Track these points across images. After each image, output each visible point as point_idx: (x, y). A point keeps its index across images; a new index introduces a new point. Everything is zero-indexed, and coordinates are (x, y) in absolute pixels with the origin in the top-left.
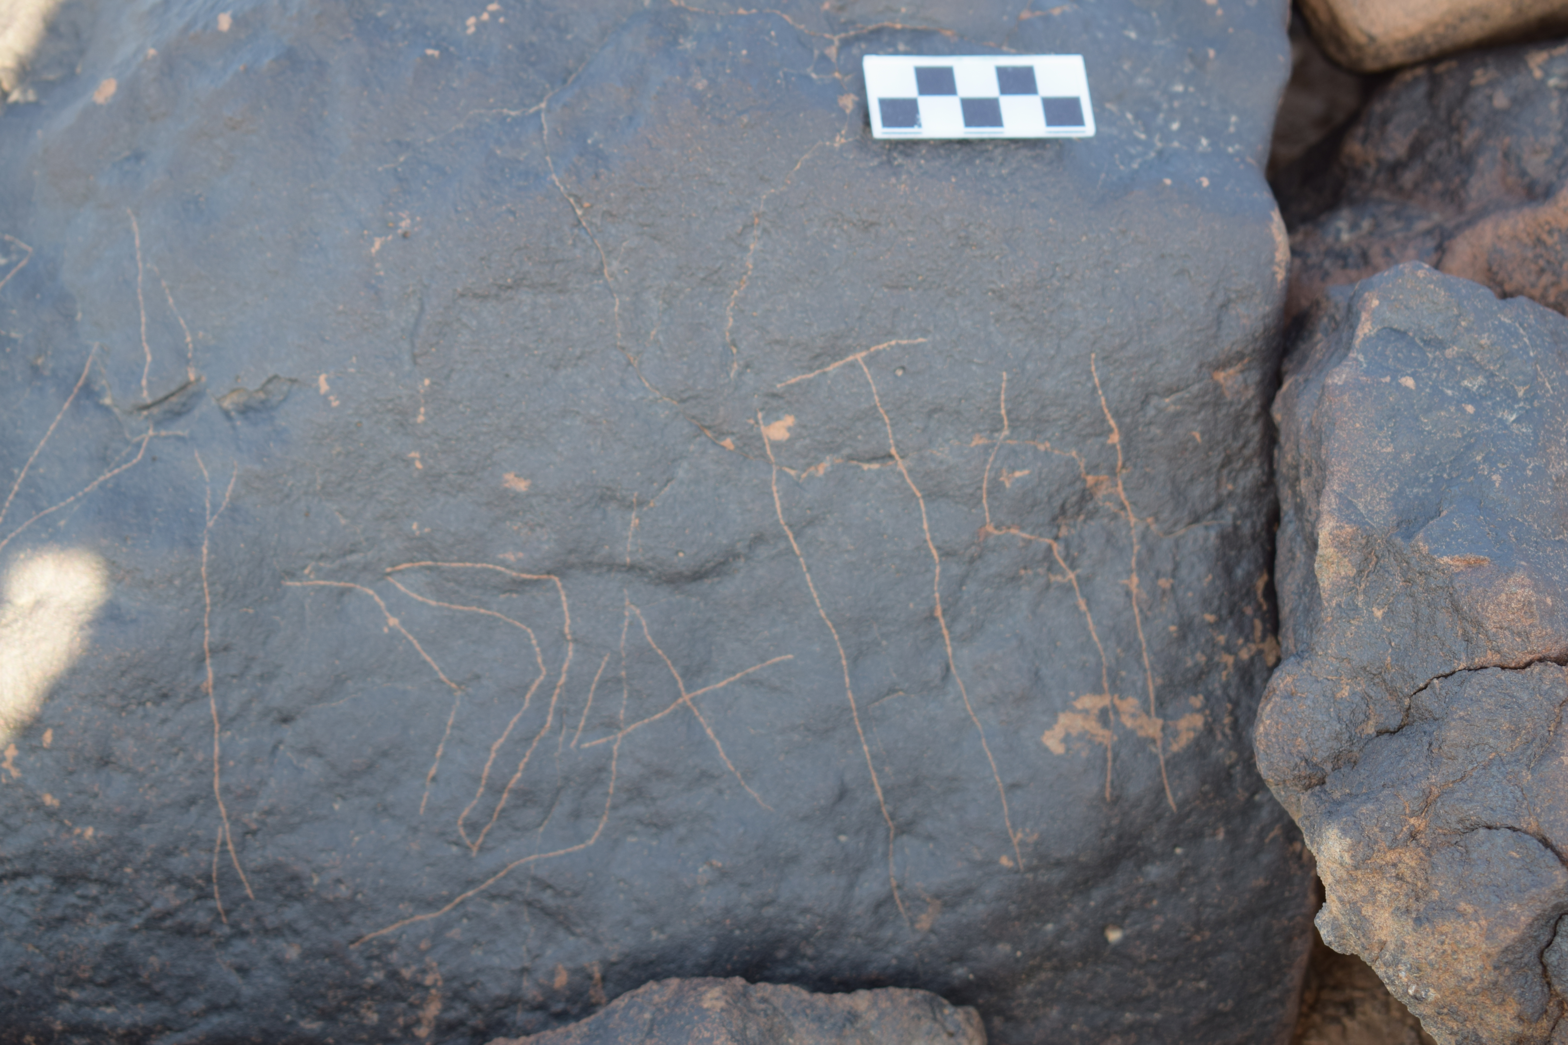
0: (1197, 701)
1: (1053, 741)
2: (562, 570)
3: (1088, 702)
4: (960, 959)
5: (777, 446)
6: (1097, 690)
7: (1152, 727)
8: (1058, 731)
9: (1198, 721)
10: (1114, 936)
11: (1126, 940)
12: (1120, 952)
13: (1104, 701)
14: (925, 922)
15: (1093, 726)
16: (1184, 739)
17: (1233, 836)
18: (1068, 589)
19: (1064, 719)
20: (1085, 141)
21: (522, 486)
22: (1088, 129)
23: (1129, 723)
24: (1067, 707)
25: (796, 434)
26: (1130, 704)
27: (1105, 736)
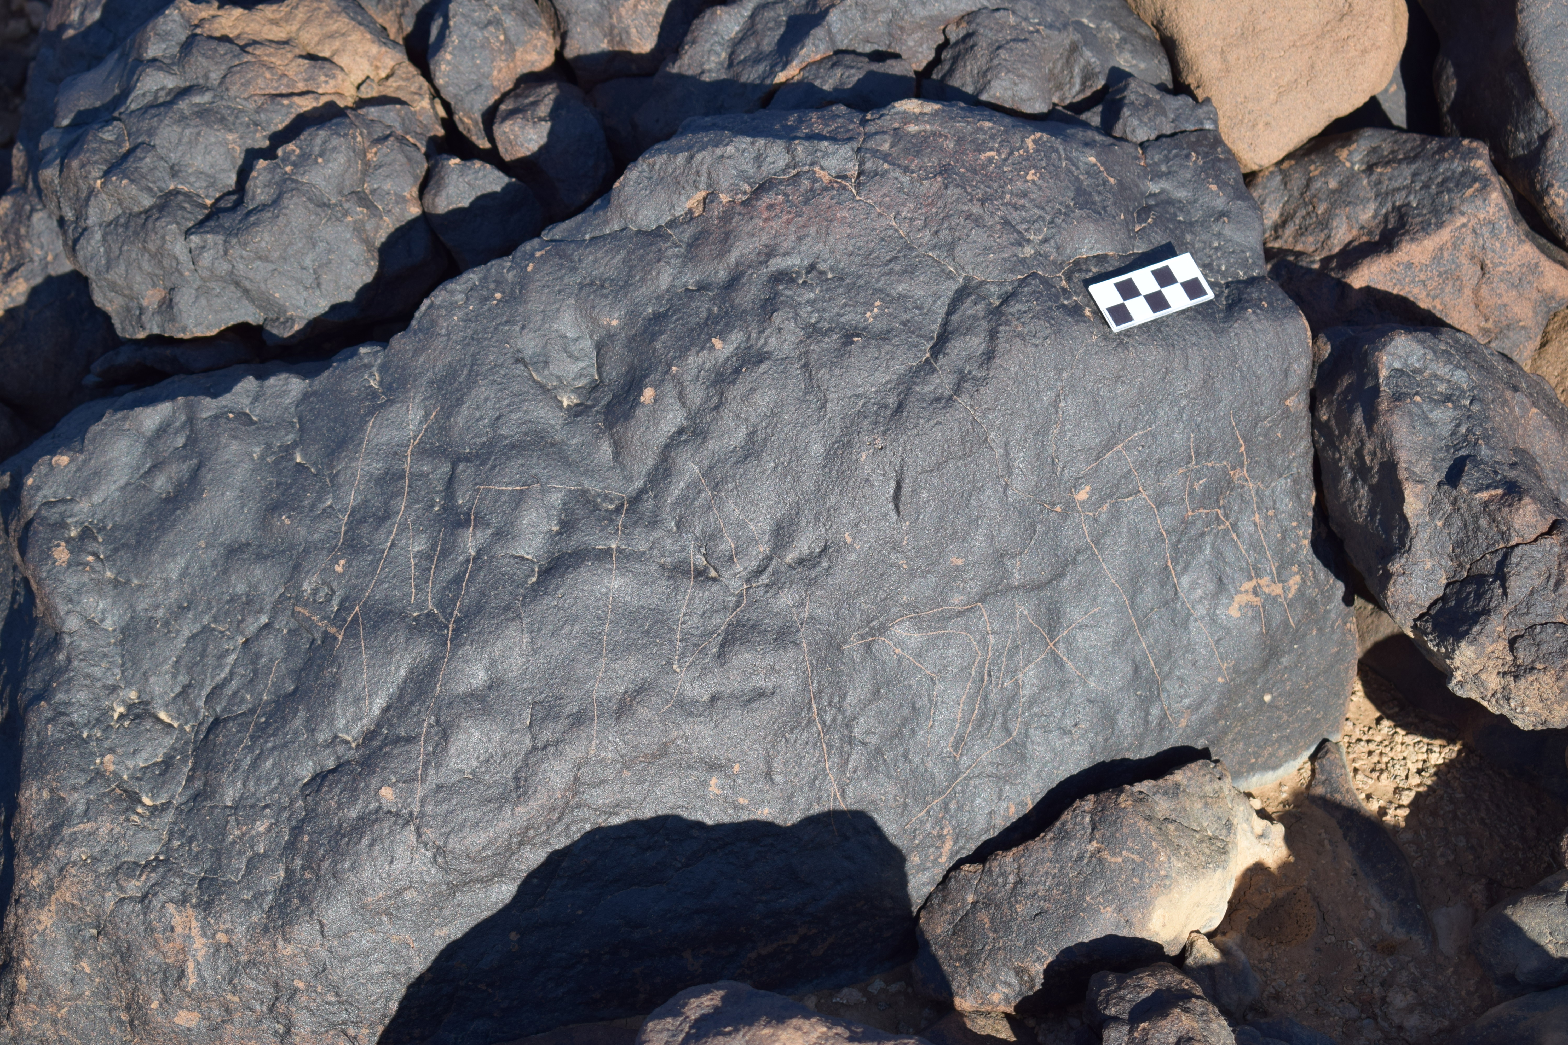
0: (1295, 568)
1: (1234, 612)
2: (983, 598)
3: (1248, 585)
4: (1200, 735)
5: (1082, 503)
6: (1250, 578)
7: (1277, 589)
8: (1235, 605)
9: (1297, 578)
10: (1267, 698)
11: (1274, 698)
12: (1271, 706)
13: (1253, 583)
14: (1183, 723)
15: (1251, 597)
16: (1294, 590)
17: (1320, 630)
18: (1226, 532)
19: (1237, 598)
20: (1210, 302)
21: (960, 562)
22: (1210, 295)
23: (1266, 590)
24: (1238, 592)
25: (1092, 494)
26: (1265, 580)
27: (1257, 601)
